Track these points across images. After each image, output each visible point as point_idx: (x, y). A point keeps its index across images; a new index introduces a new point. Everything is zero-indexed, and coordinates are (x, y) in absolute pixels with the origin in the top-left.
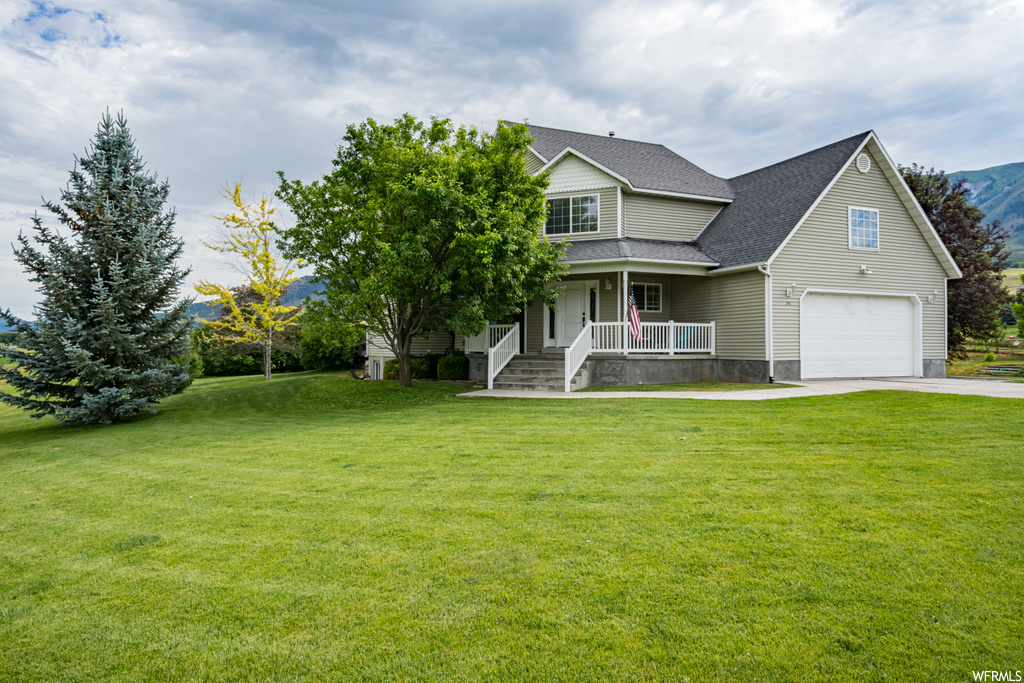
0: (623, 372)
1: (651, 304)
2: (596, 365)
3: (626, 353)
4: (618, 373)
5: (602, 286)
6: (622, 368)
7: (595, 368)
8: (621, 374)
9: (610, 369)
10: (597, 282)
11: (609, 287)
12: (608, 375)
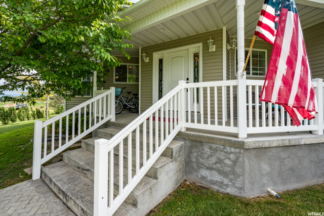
0: (238, 170)
1: (256, 69)
2: (191, 147)
3: (242, 136)
4: (228, 169)
5: (206, 47)
6: (235, 162)
7: (190, 153)
8: (234, 173)
9: (213, 160)
10: (201, 44)
11: (213, 49)
12: (210, 169)
